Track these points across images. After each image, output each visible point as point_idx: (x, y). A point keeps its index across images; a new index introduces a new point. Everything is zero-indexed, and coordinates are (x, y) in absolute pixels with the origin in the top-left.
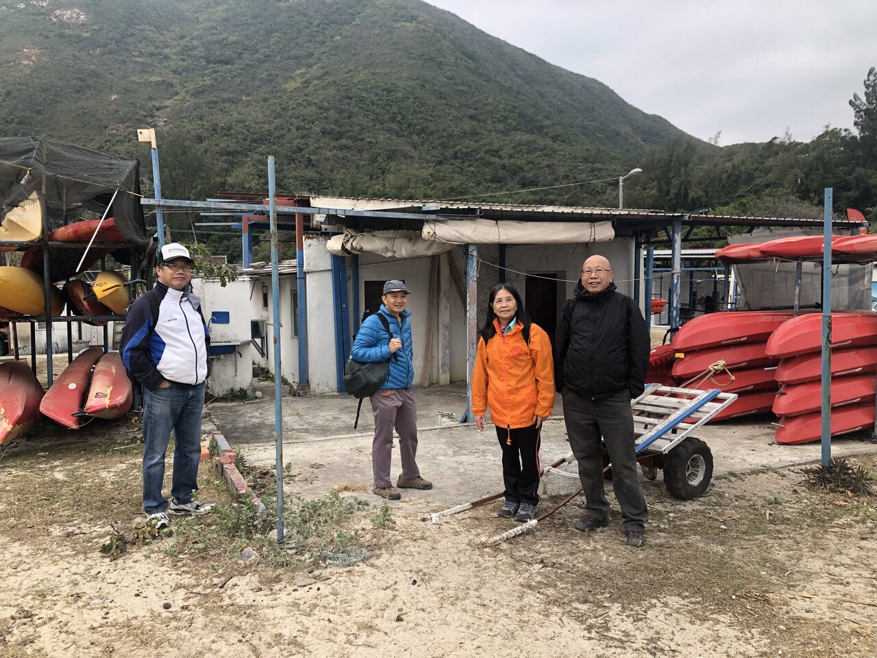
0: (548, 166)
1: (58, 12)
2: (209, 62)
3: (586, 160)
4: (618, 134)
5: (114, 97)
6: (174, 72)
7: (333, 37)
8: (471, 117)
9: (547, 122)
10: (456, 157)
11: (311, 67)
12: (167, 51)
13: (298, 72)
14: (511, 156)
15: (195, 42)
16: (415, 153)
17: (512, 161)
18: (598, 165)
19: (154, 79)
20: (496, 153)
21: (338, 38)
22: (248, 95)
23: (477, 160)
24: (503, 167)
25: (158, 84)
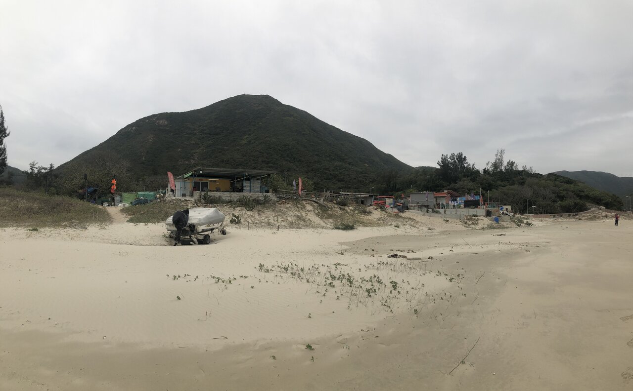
0: (348, 175)
1: (158, 122)
2: (210, 135)
3: (362, 173)
4: (374, 161)
5: (179, 150)
6: (199, 139)
7: (258, 123)
8: (317, 155)
9: (346, 157)
10: (312, 170)
11: (250, 135)
12: (195, 131)
13: (245, 137)
14: (333, 171)
15: (205, 128)
16: (297, 169)
17: (334, 172)
18: (367, 175)
19: (193, 142)
20: (328, 169)
21: (261, 123)
22: (227, 146)
23: (321, 172)
24: (331, 174)
25: (193, 144)
